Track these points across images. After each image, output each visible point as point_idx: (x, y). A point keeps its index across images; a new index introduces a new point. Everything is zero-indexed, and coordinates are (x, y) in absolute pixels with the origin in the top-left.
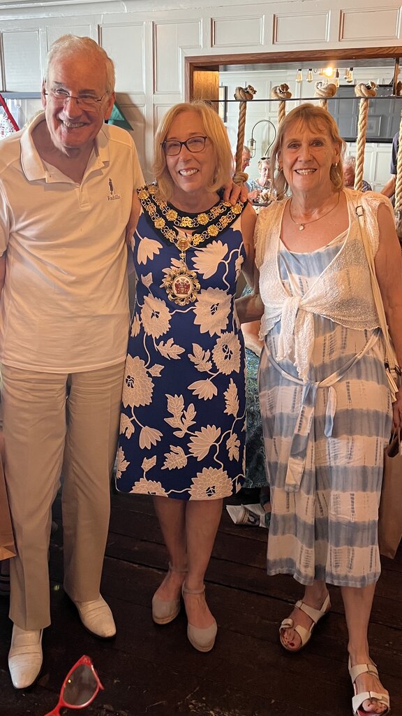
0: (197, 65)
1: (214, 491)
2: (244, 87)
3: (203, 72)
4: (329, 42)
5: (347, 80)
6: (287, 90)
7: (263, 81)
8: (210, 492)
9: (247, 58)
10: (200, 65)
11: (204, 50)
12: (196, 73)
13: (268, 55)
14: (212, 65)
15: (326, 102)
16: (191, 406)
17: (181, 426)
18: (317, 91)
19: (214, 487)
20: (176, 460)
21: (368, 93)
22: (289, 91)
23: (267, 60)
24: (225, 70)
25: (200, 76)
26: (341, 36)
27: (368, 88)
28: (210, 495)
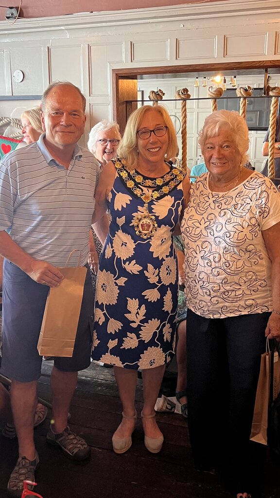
0: (121, 75)
1: (154, 362)
2: (156, 91)
3: (125, 80)
4: (217, 58)
5: (232, 85)
6: (187, 92)
7: (170, 86)
8: (151, 363)
9: (158, 70)
10: (124, 75)
11: (126, 64)
12: (120, 81)
13: (173, 68)
14: (132, 75)
15: (215, 101)
16: (143, 307)
17: (135, 320)
18: (209, 93)
19: (154, 360)
20: (131, 342)
21: (246, 94)
22: (189, 93)
23: (172, 71)
24: (142, 79)
25: (123, 83)
26: (225, 54)
27: (246, 90)
28: (151, 365)
